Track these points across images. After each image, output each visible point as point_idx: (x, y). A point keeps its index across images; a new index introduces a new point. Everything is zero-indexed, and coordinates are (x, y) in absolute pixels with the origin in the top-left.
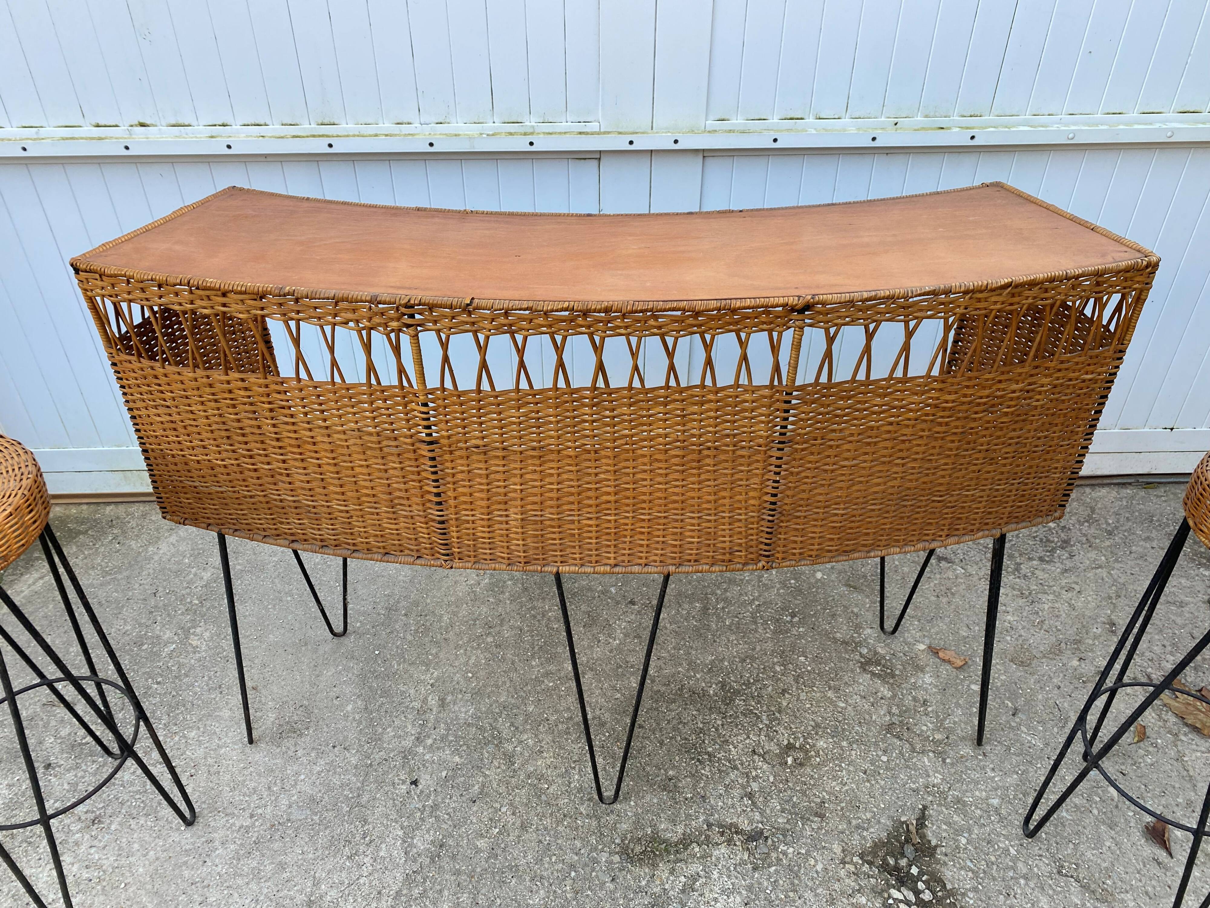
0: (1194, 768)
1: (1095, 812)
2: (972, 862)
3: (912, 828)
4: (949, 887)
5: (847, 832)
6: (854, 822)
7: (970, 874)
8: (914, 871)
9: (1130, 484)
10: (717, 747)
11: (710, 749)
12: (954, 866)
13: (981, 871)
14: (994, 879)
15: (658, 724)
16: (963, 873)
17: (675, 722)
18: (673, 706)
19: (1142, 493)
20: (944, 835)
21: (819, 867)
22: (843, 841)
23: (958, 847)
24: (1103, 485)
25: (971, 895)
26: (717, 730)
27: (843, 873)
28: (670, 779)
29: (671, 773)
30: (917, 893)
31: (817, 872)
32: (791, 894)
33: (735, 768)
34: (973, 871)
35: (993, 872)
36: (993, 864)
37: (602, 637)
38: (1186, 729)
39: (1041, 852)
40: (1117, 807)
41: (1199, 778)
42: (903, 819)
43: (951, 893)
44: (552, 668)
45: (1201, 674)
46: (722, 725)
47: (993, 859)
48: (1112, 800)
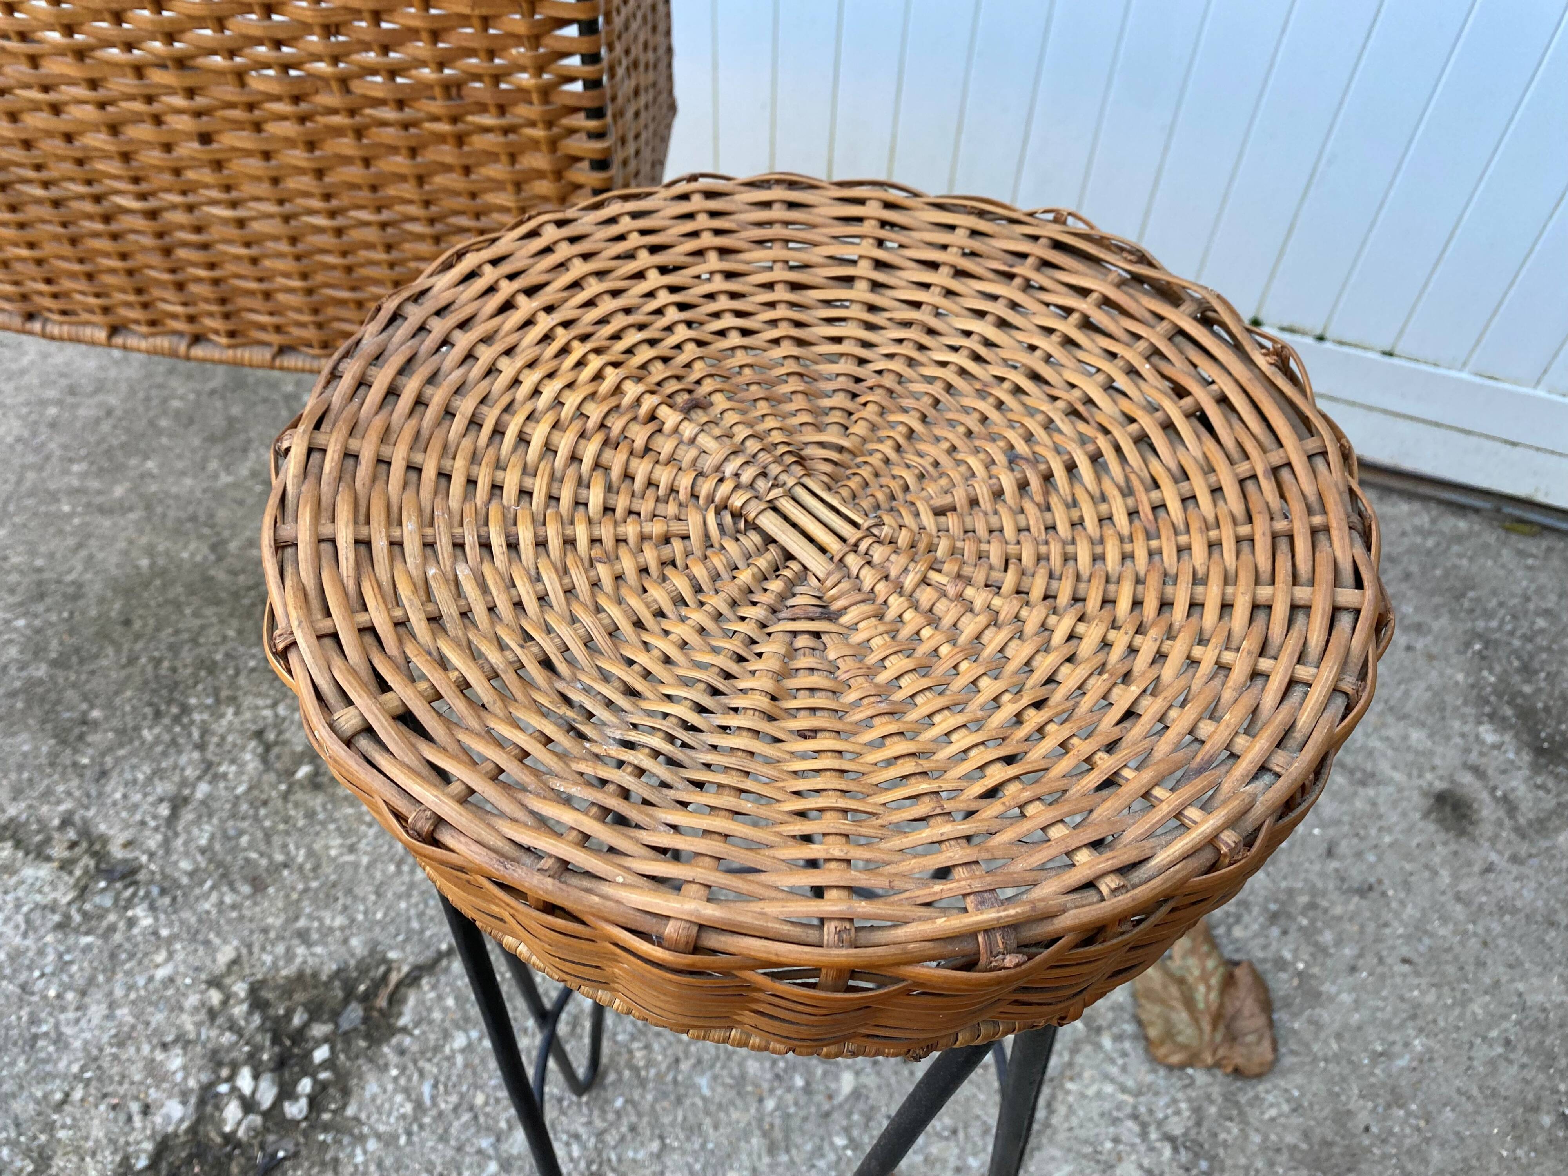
0: (1071, 1110)
1: (770, 1104)
2: (435, 1086)
3: (394, 978)
4: (350, 1111)
5: (272, 935)
6: (302, 923)
7: (408, 1108)
8: (321, 1054)
9: (1477, 511)
10: (209, 701)
11: (193, 701)
12: (396, 1079)
13: (434, 1112)
14: (444, 1138)
15: (158, 629)
16: (399, 1098)
17: (186, 636)
18: (209, 611)
19: (1491, 537)
20: (437, 1015)
21: (161, 973)
22: (249, 946)
23: (437, 1049)
24: (1411, 496)
25: (372, 1145)
26: (237, 673)
27: (192, 1000)
28: (84, 722)
29: (96, 714)
30: (286, 1093)
31: (151, 979)
32: (70, 996)
33: (201, 747)
34: (419, 1105)
35: (456, 1124)
36: (471, 1108)
37: (213, 465)
38: (1129, 1028)
39: (582, 1130)
40: (827, 1115)
41: (1061, 1136)
42: (392, 955)
43: (338, 1127)
44: (95, 484)
45: (1275, 931)
46: (253, 670)
47: (480, 1099)
48: (830, 1097)
